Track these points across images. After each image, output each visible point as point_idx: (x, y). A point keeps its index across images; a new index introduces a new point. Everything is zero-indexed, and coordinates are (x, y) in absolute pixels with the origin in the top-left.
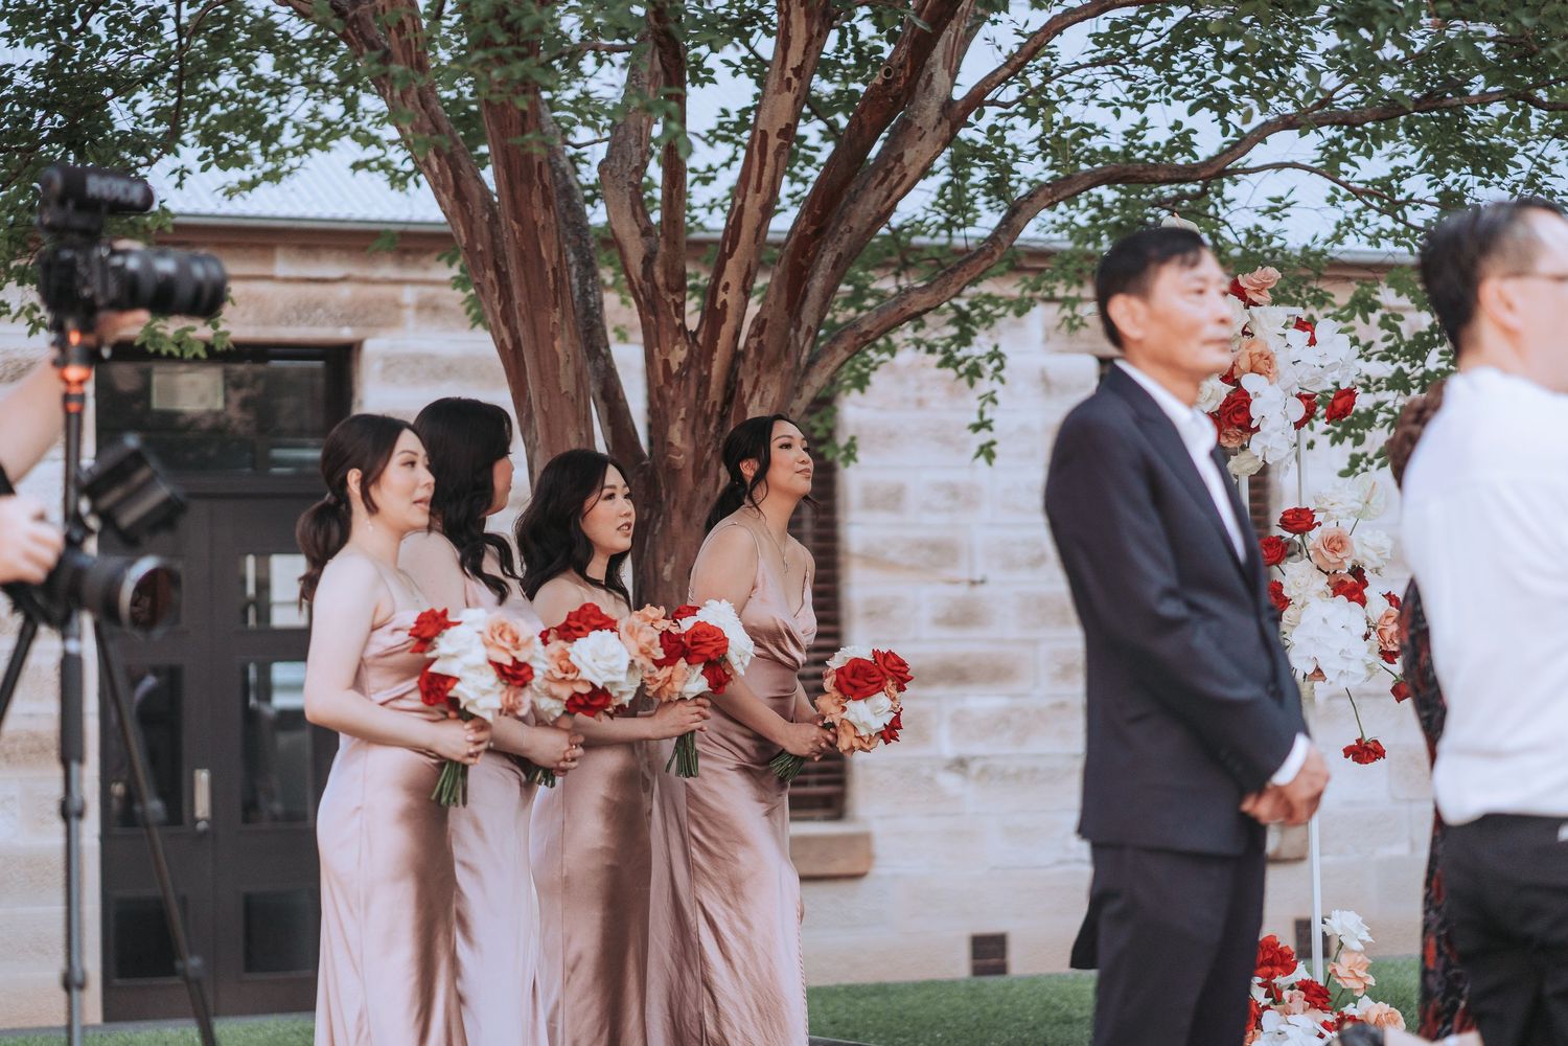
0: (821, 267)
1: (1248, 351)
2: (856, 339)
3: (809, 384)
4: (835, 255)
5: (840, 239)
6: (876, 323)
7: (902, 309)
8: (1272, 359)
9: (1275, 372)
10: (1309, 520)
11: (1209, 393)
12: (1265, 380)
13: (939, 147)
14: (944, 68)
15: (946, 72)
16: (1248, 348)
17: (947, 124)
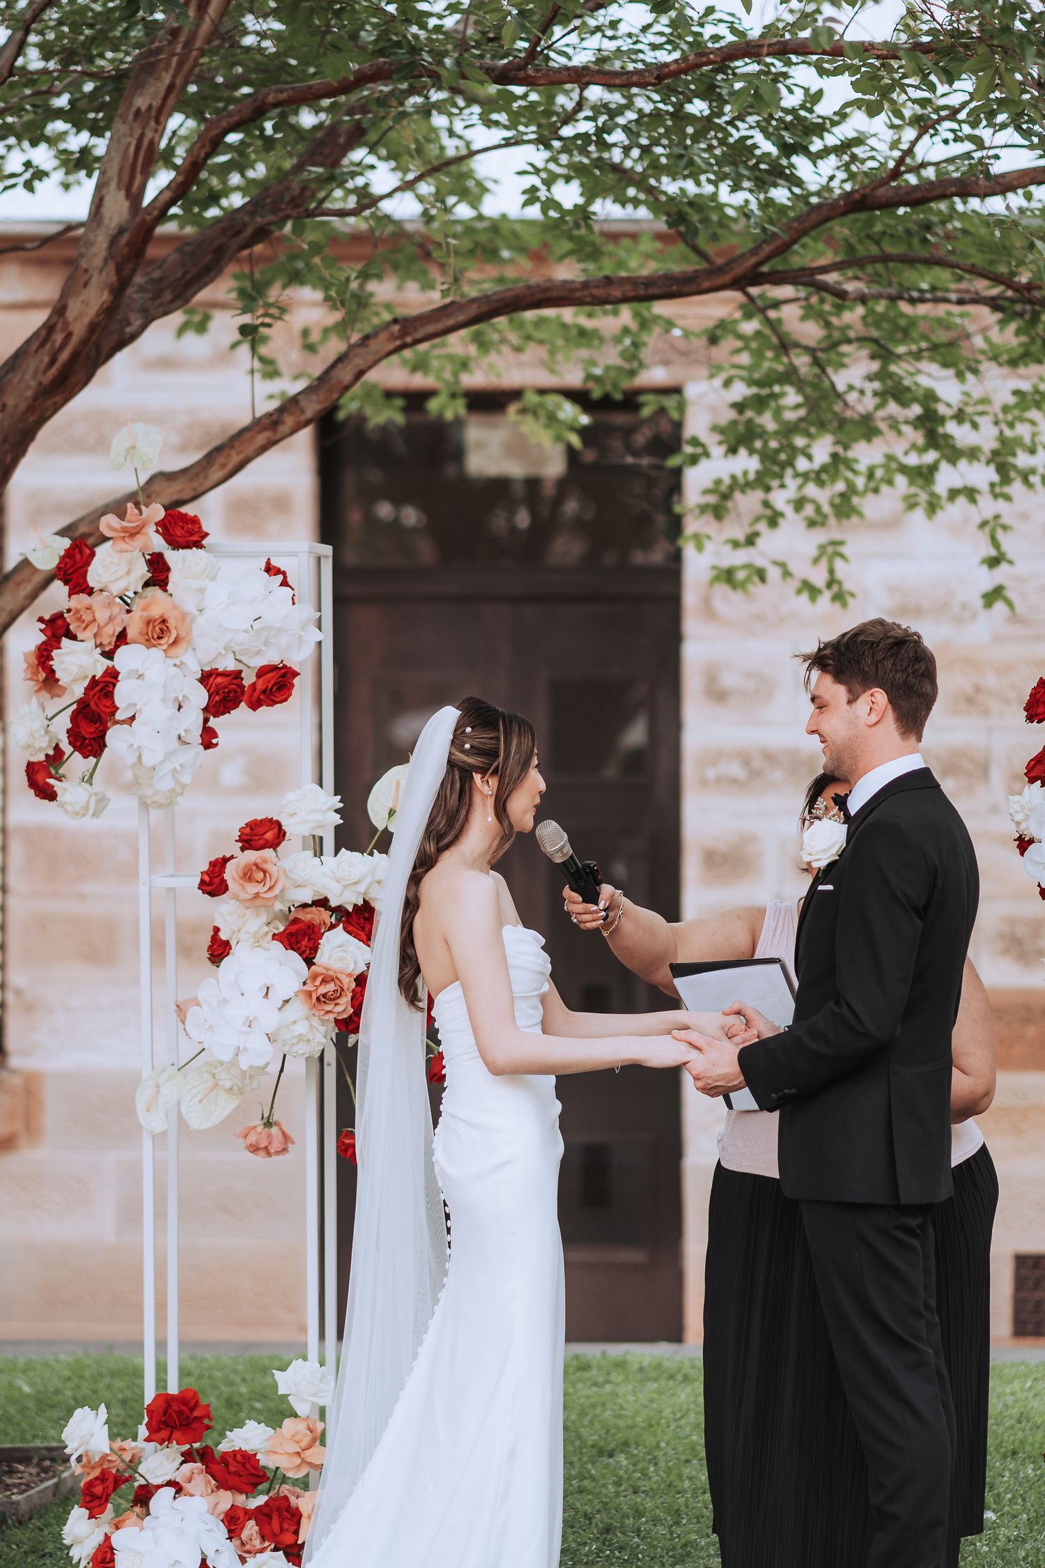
1: (139, 615)
8: (172, 623)
9: (175, 642)
10: (269, 836)
11: (75, 670)
12: (157, 653)
13: (106, 296)
14: (119, 188)
15: (122, 194)
16: (145, 609)
17: (112, 266)
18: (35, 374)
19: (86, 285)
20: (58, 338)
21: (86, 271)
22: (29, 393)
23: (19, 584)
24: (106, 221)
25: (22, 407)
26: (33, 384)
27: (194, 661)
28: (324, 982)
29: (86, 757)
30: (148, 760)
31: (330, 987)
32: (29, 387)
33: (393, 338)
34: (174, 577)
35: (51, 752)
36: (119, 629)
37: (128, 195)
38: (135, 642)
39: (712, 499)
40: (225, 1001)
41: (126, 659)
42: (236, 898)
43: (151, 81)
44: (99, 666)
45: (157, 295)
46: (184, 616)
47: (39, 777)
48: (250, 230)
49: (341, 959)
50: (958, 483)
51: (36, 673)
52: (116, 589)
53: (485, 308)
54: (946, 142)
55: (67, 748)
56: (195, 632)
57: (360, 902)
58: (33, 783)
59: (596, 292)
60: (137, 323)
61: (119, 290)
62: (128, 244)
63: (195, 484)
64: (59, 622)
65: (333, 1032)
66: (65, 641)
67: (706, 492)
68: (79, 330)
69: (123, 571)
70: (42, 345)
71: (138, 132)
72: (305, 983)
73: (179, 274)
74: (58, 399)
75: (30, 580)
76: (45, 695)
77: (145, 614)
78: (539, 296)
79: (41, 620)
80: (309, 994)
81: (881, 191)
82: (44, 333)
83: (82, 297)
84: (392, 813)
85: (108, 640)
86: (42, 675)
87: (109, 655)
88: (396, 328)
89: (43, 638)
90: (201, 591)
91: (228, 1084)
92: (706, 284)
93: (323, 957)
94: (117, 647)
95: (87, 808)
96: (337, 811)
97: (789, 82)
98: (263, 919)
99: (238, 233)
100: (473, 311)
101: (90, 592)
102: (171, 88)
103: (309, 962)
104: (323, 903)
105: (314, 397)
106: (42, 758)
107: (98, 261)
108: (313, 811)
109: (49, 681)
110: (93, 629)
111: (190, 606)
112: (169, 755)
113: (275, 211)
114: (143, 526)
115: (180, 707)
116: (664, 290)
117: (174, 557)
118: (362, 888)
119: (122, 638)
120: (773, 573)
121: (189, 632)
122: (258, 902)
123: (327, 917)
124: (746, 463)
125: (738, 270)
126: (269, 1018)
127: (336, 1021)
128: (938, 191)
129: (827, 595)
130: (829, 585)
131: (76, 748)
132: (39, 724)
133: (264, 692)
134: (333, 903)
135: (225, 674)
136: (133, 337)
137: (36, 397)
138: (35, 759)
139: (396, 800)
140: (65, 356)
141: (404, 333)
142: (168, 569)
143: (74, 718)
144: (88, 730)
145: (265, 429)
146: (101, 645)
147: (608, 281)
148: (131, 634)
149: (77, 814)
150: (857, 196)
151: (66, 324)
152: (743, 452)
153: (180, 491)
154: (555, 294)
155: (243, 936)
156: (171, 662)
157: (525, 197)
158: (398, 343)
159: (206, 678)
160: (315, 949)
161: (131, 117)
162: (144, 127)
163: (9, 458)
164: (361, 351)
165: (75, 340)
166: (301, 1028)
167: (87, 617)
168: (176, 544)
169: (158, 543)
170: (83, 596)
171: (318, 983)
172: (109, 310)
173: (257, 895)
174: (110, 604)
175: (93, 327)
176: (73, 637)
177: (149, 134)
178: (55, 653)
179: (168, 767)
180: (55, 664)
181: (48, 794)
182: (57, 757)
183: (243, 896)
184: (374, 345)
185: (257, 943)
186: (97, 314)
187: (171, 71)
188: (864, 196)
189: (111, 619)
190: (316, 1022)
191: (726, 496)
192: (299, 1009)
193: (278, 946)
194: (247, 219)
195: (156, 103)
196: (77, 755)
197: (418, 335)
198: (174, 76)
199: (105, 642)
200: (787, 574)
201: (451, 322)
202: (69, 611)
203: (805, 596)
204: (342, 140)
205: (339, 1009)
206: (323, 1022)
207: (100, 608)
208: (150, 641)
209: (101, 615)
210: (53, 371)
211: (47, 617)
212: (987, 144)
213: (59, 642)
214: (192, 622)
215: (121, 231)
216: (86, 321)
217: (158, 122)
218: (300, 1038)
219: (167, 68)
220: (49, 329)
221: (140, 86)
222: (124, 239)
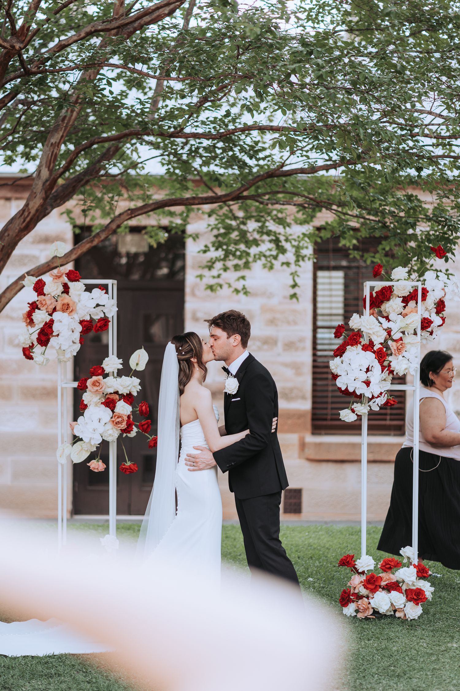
1: (60, 302)
8: (71, 305)
9: (72, 311)
10: (100, 371)
11: (40, 320)
12: (66, 314)
13: (41, 201)
14: (46, 167)
15: (47, 169)
16: (62, 300)
17: (43, 192)
18: (18, 225)
19: (35, 197)
20: (26, 214)
21: (35, 193)
22: (17, 231)
23: (12, 290)
24: (42, 178)
25: (14, 235)
26: (18, 228)
27: (77, 317)
28: (118, 417)
29: (42, 346)
30: (63, 348)
31: (120, 419)
32: (16, 229)
33: (128, 215)
34: (71, 291)
35: (31, 345)
36: (54, 307)
37: (49, 170)
38: (59, 311)
39: (209, 264)
40: (87, 423)
41: (57, 316)
42: (90, 391)
43: (56, 134)
44: (48, 319)
45: (56, 200)
46: (74, 303)
47: (27, 353)
48: (84, 181)
49: (123, 410)
50: (285, 261)
51: (27, 320)
52: (53, 295)
53: (156, 206)
54: (298, 157)
55: (35, 343)
56: (78, 308)
57: (128, 393)
58: (25, 354)
59: (191, 201)
60: (50, 209)
61: (45, 199)
62: (49, 185)
63: (67, 259)
64: (34, 304)
65: (120, 432)
66: (36, 310)
67: (208, 262)
68: (33, 211)
69: (55, 289)
70: (21, 216)
71: (52, 150)
72: (112, 418)
73: (62, 194)
74: (25, 232)
75: (14, 289)
76: (29, 327)
77: (63, 302)
78: (173, 202)
79: (29, 303)
80: (113, 421)
81: (277, 172)
82: (21, 212)
83: (34, 201)
84: (137, 364)
85: (50, 310)
86: (28, 321)
87: (51, 315)
88: (129, 212)
89: (28, 309)
90: (80, 295)
91: (86, 449)
92: (224, 200)
93: (117, 410)
94: (53, 312)
95: (43, 362)
96: (121, 364)
97: (251, 136)
98: (98, 398)
99: (80, 182)
100: (153, 207)
101: (45, 295)
102: (62, 136)
103: (113, 412)
104: (116, 393)
105: (104, 233)
106: (28, 346)
107: (39, 190)
108: (114, 364)
109: (31, 322)
110: (46, 307)
111: (76, 299)
112: (70, 346)
113: (91, 175)
114: (62, 274)
115: (73, 332)
116: (211, 201)
117: (70, 284)
118: (129, 388)
119: (55, 310)
120: (225, 287)
121: (76, 308)
122: (97, 392)
123: (117, 397)
124: (220, 253)
125: (233, 195)
126: (101, 429)
127: (121, 430)
128: (295, 172)
129: (242, 292)
130: (243, 289)
131: (39, 343)
132: (27, 336)
133: (100, 327)
134: (120, 393)
135: (87, 321)
136: (48, 213)
137: (19, 232)
138: (25, 347)
139: (139, 360)
140: (28, 219)
141: (132, 213)
142: (69, 288)
143: (39, 334)
144: (43, 338)
145: (89, 243)
146: (48, 312)
147: (194, 198)
148: (57, 308)
149: (40, 364)
150: (270, 173)
151: (29, 209)
152: (220, 250)
153: (63, 262)
154: (178, 202)
155: (92, 403)
156: (70, 317)
157: (166, 171)
158: (130, 216)
159: (81, 322)
160: (114, 407)
161: (50, 145)
162: (54, 149)
163: (10, 251)
164: (118, 219)
165: (31, 215)
166: (110, 432)
167: (44, 303)
168: (71, 280)
169: (66, 279)
170: (42, 296)
171: (116, 417)
172: (42, 205)
173: (97, 390)
174: (51, 299)
175: (37, 210)
176: (39, 309)
177: (55, 151)
178: (33, 314)
179: (69, 350)
180: (33, 317)
181: (30, 358)
182: (32, 346)
183: (93, 390)
184: (122, 217)
185: (96, 405)
186: (39, 207)
187: (63, 131)
188: (272, 173)
189: (51, 304)
190: (115, 430)
191: (214, 263)
192: (110, 426)
193: (103, 406)
194: (82, 177)
195: (58, 141)
196: (39, 346)
197: (136, 214)
198: (63, 133)
199: (49, 310)
200: (230, 286)
201: (146, 210)
202: (38, 301)
203: (235, 293)
204: (111, 153)
205: (123, 426)
206: (117, 430)
207: (48, 300)
208: (63, 311)
209: (48, 302)
210: (24, 224)
211: (30, 303)
212: (310, 157)
213: (34, 310)
214: (77, 304)
215: (47, 181)
216: (35, 208)
217: (58, 147)
218: (110, 435)
219: (61, 130)
220: (23, 211)
221: (52, 136)
222: (48, 183)
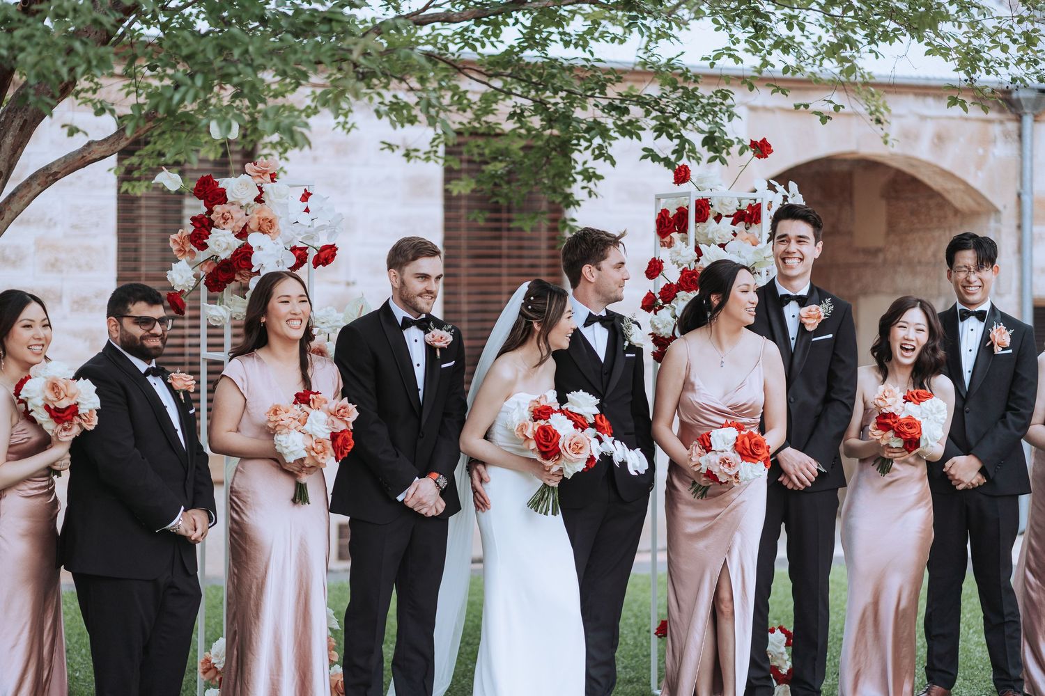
0: (11, 129)
1: (256, 216)
2: (47, 178)
3: (9, 209)
4: (22, 121)
5: (26, 110)
6: (63, 166)
7: (83, 157)
8: (273, 221)
9: (275, 231)
11: (224, 246)
12: (267, 237)
16: (256, 214)
27: (286, 241)
29: (213, 289)
36: (244, 224)
38: (254, 231)
41: (254, 240)
44: (238, 243)
46: (276, 217)
52: (240, 203)
64: (205, 219)
66: (214, 230)
77: (260, 216)
85: (239, 231)
87: (241, 237)
89: (193, 228)
94: (245, 233)
101: (228, 203)
110: (231, 224)
117: (266, 187)
119: (246, 229)
121: (278, 227)
131: (208, 286)
135: (297, 248)
142: (264, 193)
144: (221, 276)
146: (233, 232)
148: (253, 225)
159: (294, 250)
170: (222, 206)
174: (239, 211)
176: (217, 227)
178: (206, 235)
180: (207, 240)
189: (239, 218)
199: (236, 230)
211: (195, 218)
213: (208, 230)
